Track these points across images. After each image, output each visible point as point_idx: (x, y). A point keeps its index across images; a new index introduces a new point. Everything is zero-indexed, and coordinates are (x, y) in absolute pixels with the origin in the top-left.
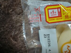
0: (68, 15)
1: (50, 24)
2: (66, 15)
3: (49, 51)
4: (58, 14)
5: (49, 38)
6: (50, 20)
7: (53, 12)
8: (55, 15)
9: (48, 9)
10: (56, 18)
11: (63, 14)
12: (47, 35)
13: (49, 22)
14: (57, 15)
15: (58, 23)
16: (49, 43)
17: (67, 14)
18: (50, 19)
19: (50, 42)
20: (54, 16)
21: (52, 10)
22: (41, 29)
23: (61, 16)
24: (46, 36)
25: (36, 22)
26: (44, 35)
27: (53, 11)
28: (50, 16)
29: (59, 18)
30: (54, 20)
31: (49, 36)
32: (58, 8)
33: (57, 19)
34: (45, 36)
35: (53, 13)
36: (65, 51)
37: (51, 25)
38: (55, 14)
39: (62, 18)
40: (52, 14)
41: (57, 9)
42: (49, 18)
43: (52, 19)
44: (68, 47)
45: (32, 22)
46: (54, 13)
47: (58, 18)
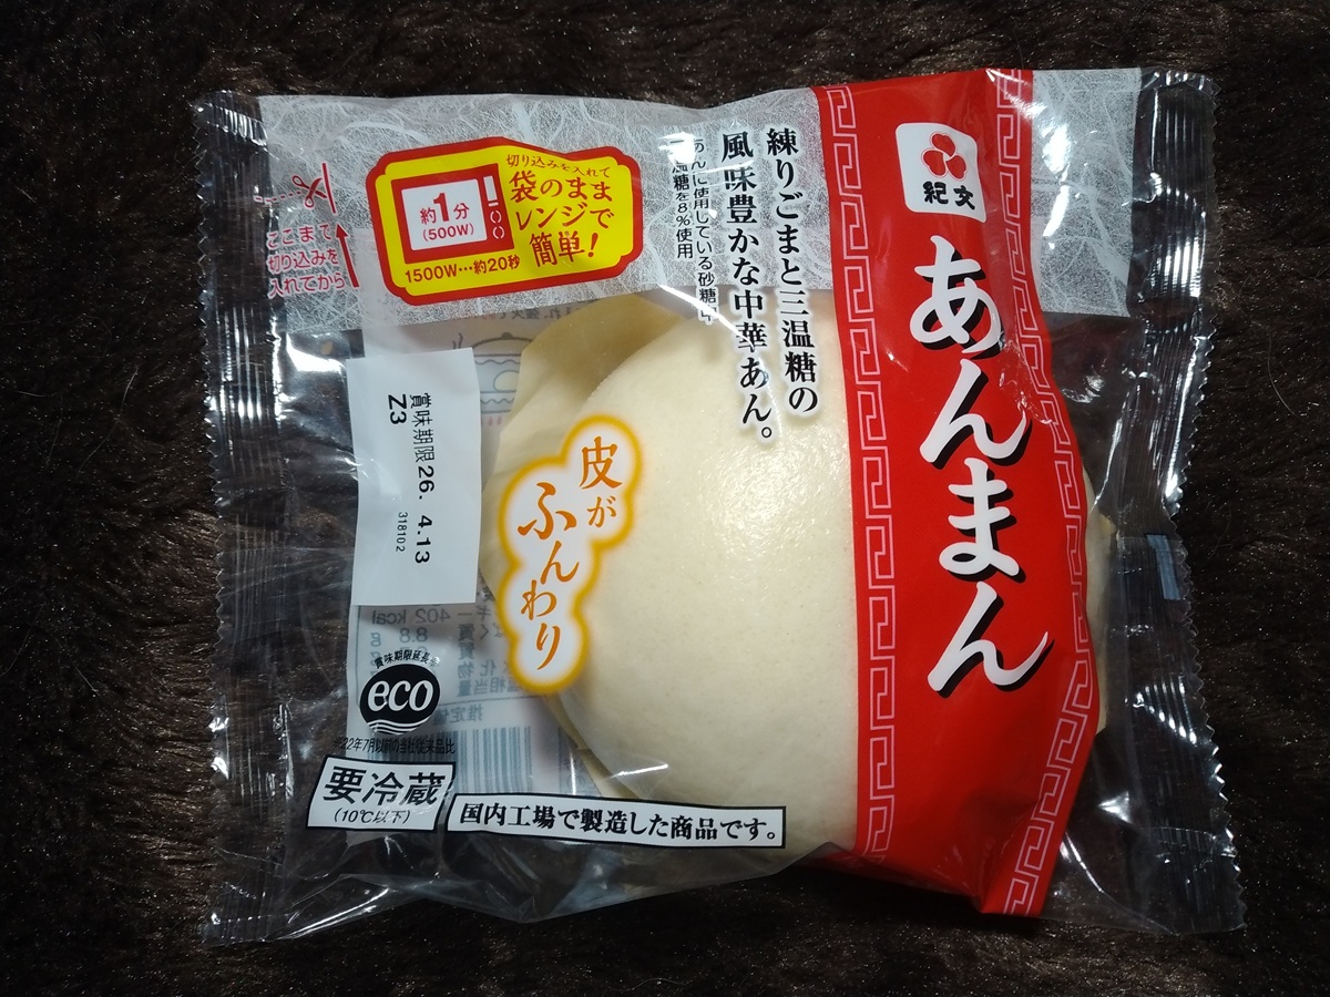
0: (546, 230)
1: (419, 310)
2: (538, 233)
3: (422, 525)
4: (489, 226)
5: (424, 427)
6: (419, 277)
7: (438, 207)
8: (463, 230)
9: (399, 186)
10: (469, 260)
11: (522, 227)
12: (409, 402)
13: (415, 289)
14: (479, 234)
15: (486, 299)
16: (425, 465)
17: (541, 226)
18: (422, 266)
19: (428, 455)
20: (448, 241)
21: (434, 191)
22: (367, 347)
23: (508, 243)
24: (404, 406)
25: (319, 295)
26: (391, 398)
27: (441, 200)
28: (418, 244)
29: (496, 255)
30: (452, 271)
31: (423, 407)
32: (479, 174)
33: (477, 267)
34: (397, 409)
35: (446, 218)
36: (524, 526)
37: (431, 318)
38: (461, 222)
39: (514, 261)
40: (430, 225)
41: (475, 183)
42: (411, 256)
43: (432, 264)
44: (543, 490)
45: (285, 294)
46: (452, 214)
47: (485, 257)
